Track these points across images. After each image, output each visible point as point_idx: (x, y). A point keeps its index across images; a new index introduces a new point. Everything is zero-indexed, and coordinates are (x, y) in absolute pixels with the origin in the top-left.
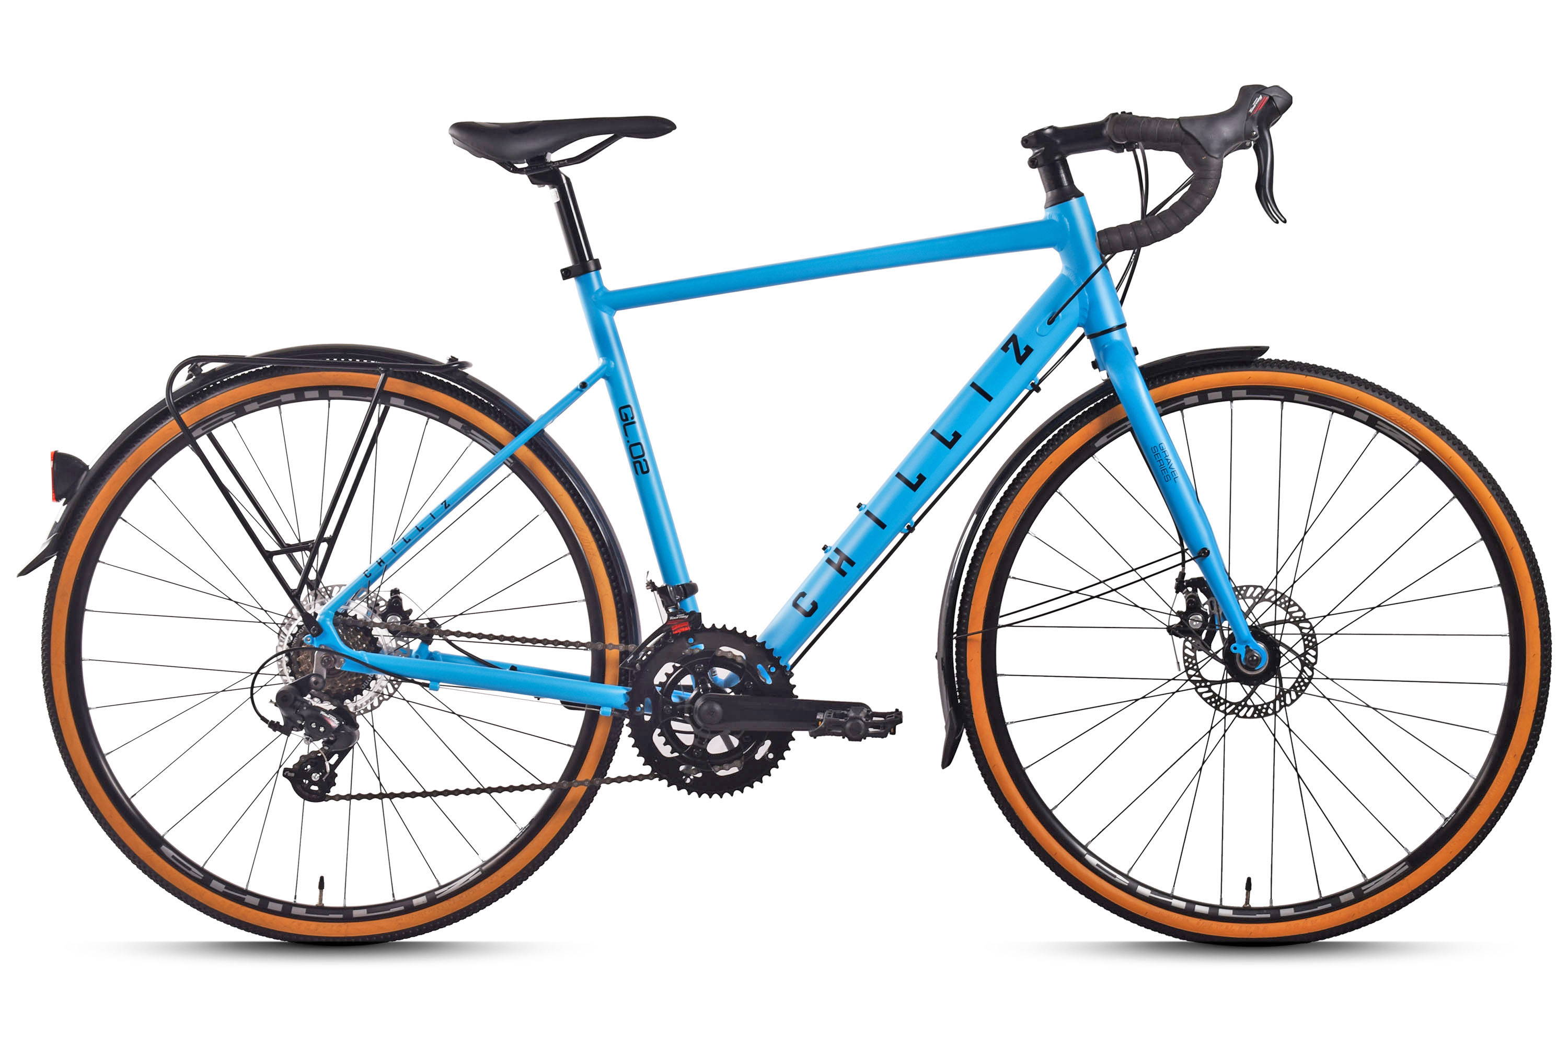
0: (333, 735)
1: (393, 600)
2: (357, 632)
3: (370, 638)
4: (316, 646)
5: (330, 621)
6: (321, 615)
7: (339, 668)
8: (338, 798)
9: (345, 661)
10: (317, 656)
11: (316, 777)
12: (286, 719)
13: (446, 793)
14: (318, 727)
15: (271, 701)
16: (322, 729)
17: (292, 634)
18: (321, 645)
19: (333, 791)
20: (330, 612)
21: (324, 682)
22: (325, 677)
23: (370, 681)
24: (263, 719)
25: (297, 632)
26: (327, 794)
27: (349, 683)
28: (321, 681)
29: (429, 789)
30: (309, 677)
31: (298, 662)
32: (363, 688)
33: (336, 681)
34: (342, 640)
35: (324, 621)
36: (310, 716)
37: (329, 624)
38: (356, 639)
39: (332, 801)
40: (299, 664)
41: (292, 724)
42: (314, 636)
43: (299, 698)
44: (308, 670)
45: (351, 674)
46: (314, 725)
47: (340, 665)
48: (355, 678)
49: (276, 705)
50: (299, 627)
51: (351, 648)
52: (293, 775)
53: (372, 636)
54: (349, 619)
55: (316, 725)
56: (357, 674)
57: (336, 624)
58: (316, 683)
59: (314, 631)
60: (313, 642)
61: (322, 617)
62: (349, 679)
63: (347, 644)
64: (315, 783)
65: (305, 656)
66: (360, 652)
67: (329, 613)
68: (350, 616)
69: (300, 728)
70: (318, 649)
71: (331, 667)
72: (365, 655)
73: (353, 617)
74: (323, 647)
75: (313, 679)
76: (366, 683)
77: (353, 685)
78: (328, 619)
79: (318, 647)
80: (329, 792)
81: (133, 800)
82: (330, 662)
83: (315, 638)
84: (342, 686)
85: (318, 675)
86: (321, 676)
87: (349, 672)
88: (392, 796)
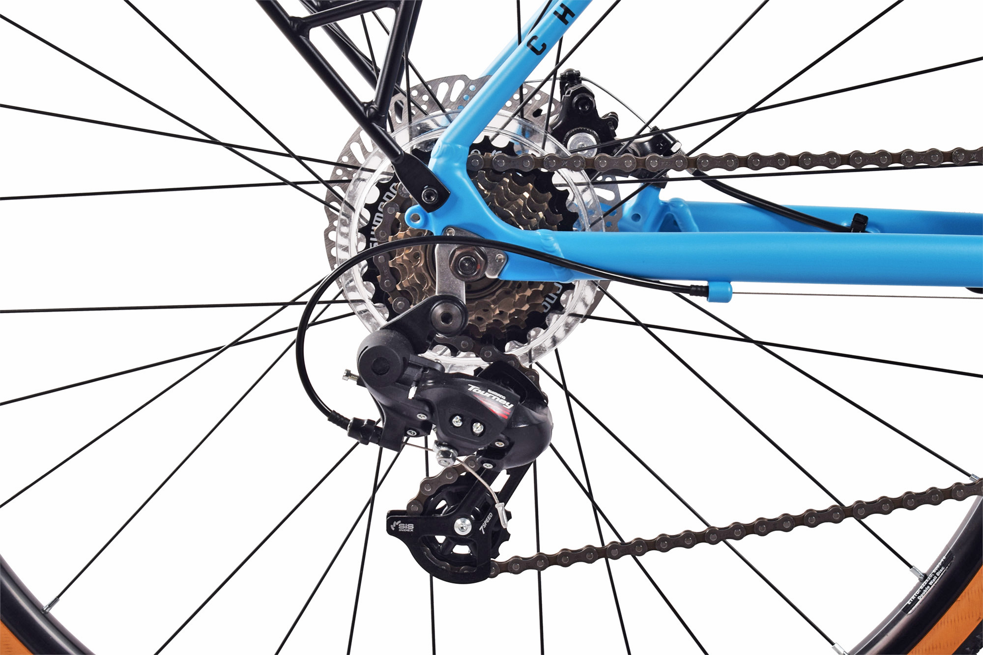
0: (502, 436)
1: (575, 99)
2: (520, 184)
3: (550, 195)
4: (436, 229)
5: (460, 168)
6: (439, 157)
7: (496, 277)
8: (517, 565)
9: (507, 258)
10: (438, 253)
11: (463, 526)
12: (387, 410)
13: (763, 527)
14: (468, 423)
15: (349, 374)
16: (478, 428)
17: (367, 206)
18: (446, 229)
19: (506, 552)
20: (460, 146)
21: (465, 311)
22: (464, 299)
23: (558, 292)
24: (336, 418)
25: (380, 199)
26: (492, 559)
27: (515, 305)
28: (455, 310)
29: (721, 522)
30: (427, 308)
31: (393, 271)
32: (546, 311)
33: (489, 305)
34: (493, 208)
35: (447, 168)
36: (445, 402)
37: (462, 175)
38: (521, 202)
39: (504, 576)
40: (395, 274)
41: (403, 423)
42: (429, 208)
43: (412, 358)
44: (420, 287)
45: (519, 286)
46: (457, 422)
47: (498, 268)
48: (529, 293)
49: (360, 383)
50: (383, 187)
51: (513, 224)
52: (410, 527)
53: (552, 188)
54: (498, 157)
55: (462, 420)
56: (531, 284)
57: (472, 173)
58: (446, 317)
59: (428, 196)
60: (426, 221)
61: (442, 161)
62: (517, 297)
63: (505, 218)
64: (462, 541)
65: (407, 255)
66: (539, 232)
67: (457, 149)
68: (498, 149)
69: (424, 429)
70: (444, 239)
71: (479, 277)
72: (552, 239)
73: (504, 150)
74: (453, 232)
75: (438, 310)
76: (552, 299)
77: (526, 307)
78: (457, 164)
79: (439, 234)
80: (497, 554)
81: (54, 612)
82: (474, 265)
83: (430, 214)
84: (501, 312)
85: (448, 299)
86: (454, 300)
87: (515, 282)
88: (638, 548)
